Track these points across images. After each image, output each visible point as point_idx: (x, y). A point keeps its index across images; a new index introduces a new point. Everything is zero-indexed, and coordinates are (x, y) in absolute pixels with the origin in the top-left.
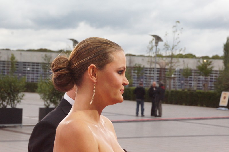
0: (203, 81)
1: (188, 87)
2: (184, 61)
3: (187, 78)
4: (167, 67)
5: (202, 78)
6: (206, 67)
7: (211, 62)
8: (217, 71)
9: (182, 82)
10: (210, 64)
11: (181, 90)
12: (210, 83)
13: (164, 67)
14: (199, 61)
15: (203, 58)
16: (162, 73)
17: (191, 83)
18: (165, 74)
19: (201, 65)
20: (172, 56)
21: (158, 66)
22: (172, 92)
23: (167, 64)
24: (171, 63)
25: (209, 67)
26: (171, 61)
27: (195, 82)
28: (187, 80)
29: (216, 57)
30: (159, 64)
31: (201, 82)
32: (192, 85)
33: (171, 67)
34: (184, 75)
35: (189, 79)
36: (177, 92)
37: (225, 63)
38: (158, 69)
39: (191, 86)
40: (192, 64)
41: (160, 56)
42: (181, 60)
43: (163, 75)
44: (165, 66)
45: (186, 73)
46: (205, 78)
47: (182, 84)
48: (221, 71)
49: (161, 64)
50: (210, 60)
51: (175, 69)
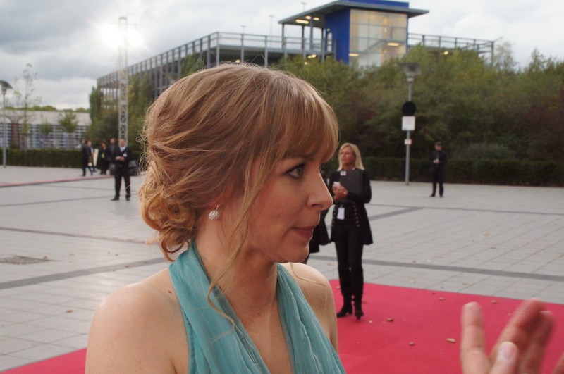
0: (66, 138)
1: (49, 147)
2: (42, 115)
3: (47, 135)
4: (21, 122)
5: (66, 134)
6: (70, 122)
7: (75, 116)
8: (82, 126)
9: (42, 140)
10: (74, 118)
11: (39, 149)
12: (75, 141)
13: (16, 122)
14: (61, 115)
15: (66, 111)
16: (15, 129)
17: (52, 142)
18: (18, 131)
19: (64, 120)
20: (26, 109)
21: (8, 121)
22: (29, 151)
23: (20, 118)
24: (25, 116)
25: (73, 121)
26: (25, 113)
27: (57, 140)
28: (47, 138)
29: (81, 111)
30: (9, 118)
31: (64, 140)
32: (54, 143)
33: (25, 121)
34: (43, 132)
35: (49, 136)
36: (35, 152)
37: (92, 117)
38: (9, 124)
39: (52, 145)
40: (52, 119)
41: (11, 108)
42: (38, 113)
43: (16, 132)
44: (18, 120)
45: (46, 130)
46: (70, 136)
47: (41, 143)
48: (87, 127)
49: (13, 119)
50: (74, 114)
51: (31, 125)
